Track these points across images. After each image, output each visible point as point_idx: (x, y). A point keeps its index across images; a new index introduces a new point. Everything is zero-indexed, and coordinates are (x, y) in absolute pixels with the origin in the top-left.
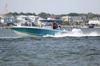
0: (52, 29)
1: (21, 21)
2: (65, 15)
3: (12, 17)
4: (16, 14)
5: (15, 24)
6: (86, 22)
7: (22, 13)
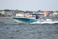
0: (35, 19)
2: (2, 11)
6: (14, 15)
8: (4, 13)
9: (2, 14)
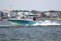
1: (20, 15)
2: (47, 12)
3: (15, 13)
4: (17, 11)
5: (17, 17)
6: (60, 16)
7: (21, 10)
8: (49, 14)
9: (47, 15)
